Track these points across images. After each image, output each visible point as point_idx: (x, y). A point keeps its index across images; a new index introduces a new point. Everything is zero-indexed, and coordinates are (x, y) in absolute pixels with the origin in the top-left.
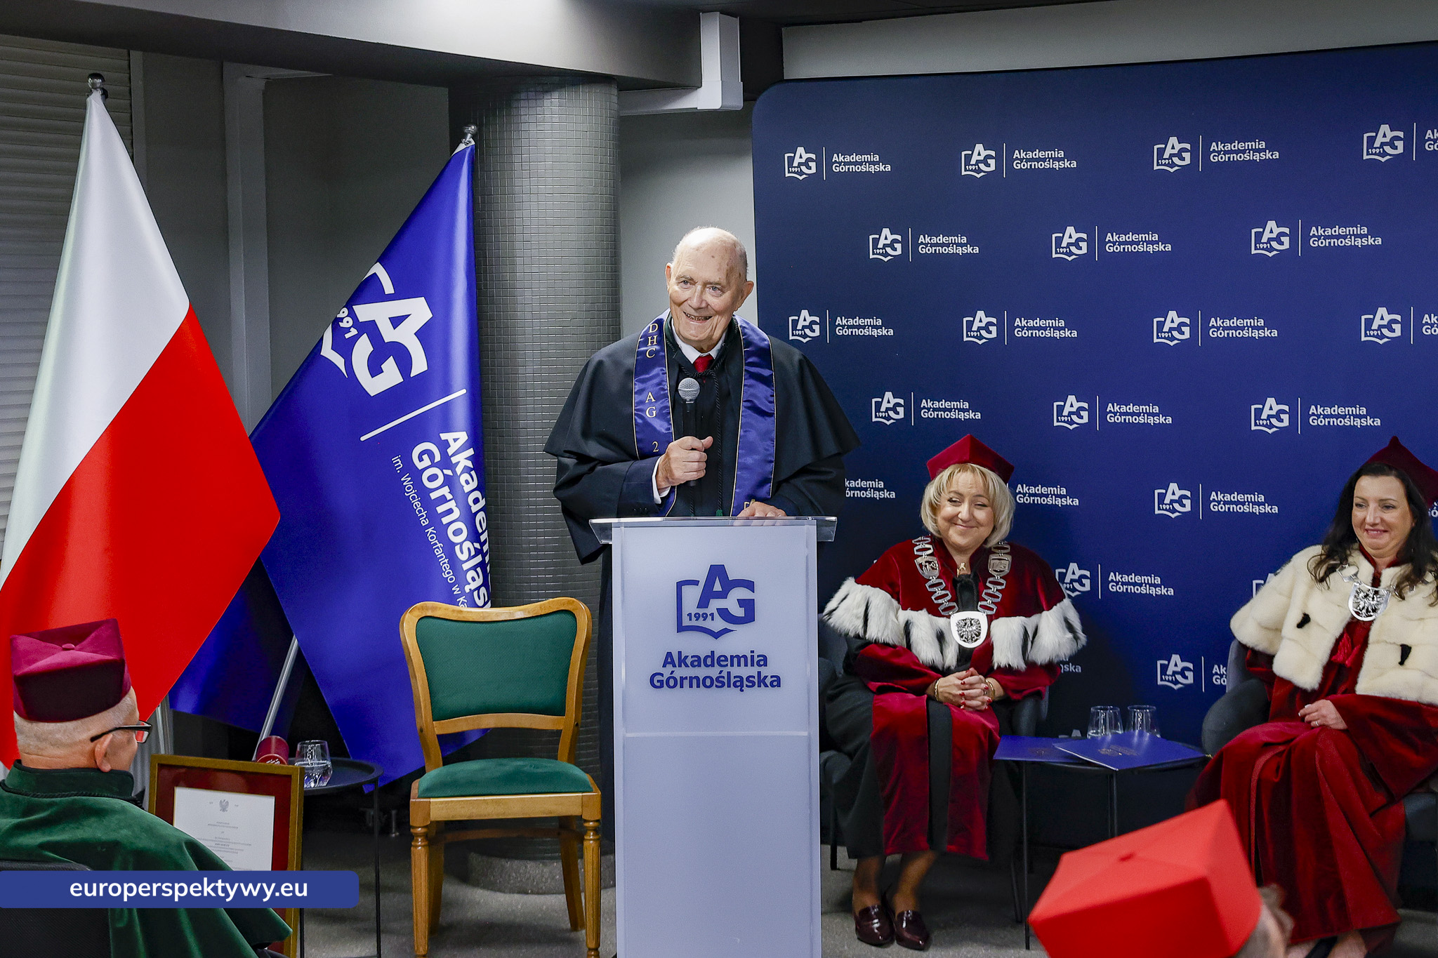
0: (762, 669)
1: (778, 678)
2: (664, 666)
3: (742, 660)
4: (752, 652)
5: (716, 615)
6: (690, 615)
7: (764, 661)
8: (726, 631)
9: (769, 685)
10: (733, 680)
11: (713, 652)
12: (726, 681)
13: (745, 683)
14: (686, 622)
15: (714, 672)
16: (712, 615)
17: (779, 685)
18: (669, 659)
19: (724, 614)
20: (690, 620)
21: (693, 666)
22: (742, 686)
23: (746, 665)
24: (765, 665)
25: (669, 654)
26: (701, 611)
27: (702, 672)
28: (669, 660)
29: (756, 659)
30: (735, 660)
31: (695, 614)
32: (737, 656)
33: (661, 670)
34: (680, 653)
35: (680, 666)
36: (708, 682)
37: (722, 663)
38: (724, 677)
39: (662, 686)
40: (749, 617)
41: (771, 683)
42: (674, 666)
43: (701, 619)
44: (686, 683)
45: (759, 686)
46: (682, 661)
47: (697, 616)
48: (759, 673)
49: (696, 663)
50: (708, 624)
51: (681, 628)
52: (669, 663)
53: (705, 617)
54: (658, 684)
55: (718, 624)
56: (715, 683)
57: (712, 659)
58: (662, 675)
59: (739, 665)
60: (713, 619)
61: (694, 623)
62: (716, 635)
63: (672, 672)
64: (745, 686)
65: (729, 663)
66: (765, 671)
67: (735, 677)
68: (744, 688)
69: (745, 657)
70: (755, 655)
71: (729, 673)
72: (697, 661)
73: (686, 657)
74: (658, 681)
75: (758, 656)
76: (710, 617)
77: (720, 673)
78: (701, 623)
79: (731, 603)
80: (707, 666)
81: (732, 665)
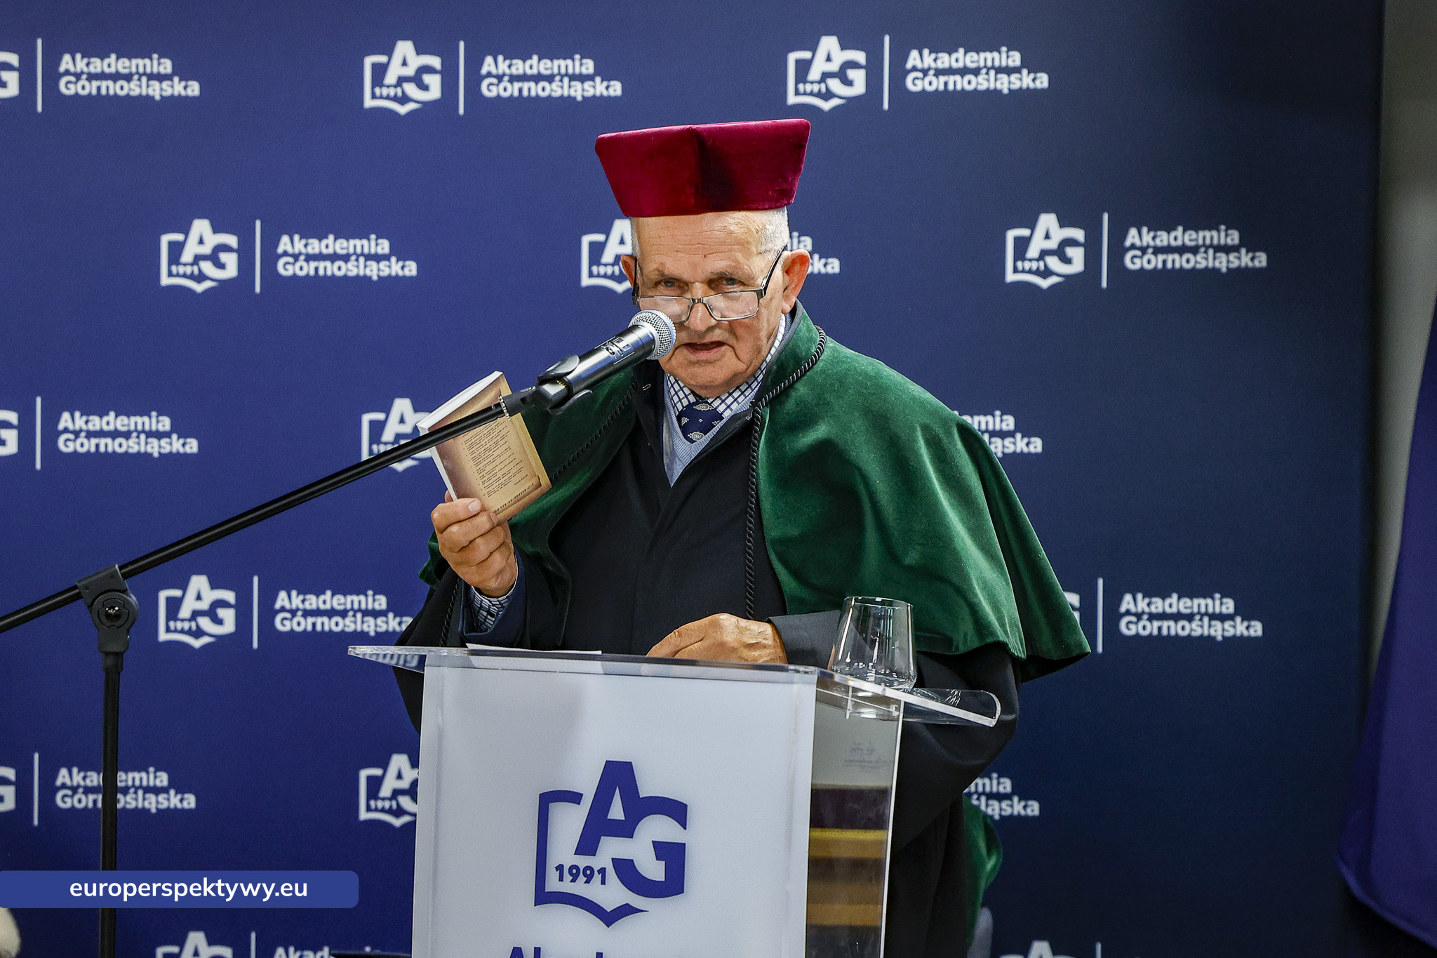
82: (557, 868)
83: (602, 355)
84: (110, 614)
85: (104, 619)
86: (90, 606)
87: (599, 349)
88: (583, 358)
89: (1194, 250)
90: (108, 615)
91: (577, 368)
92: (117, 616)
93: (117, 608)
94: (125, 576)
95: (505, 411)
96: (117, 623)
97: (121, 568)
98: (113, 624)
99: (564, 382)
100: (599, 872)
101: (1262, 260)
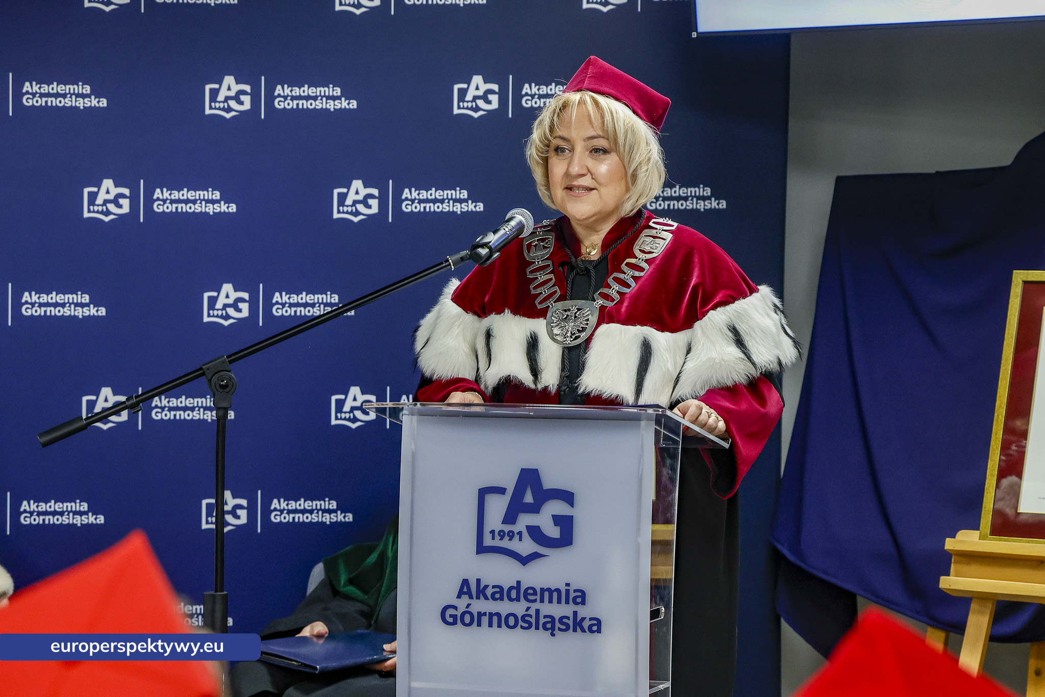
0: (578, 608)
1: (599, 622)
2: (459, 597)
3: (555, 595)
4: (568, 585)
5: (525, 534)
6: (493, 532)
7: (581, 597)
8: (535, 556)
9: (587, 630)
10: (542, 621)
11: (519, 583)
12: (533, 620)
13: (558, 625)
14: (488, 541)
15: (519, 608)
16: (520, 533)
17: (599, 631)
18: (464, 588)
19: (535, 533)
20: (493, 538)
21: (494, 599)
22: (553, 629)
23: (559, 602)
24: (583, 603)
25: (465, 582)
26: (507, 528)
27: (504, 607)
28: (465, 590)
29: (572, 595)
30: (546, 594)
31: (500, 532)
32: (549, 590)
33: (454, 601)
34: (478, 581)
35: (478, 598)
36: (512, 621)
37: (531, 597)
38: (531, 616)
39: (455, 623)
40: (566, 539)
41: (590, 627)
42: (471, 597)
43: (506, 538)
44: (485, 620)
45: (575, 630)
46: (481, 592)
47: (502, 534)
48: (575, 613)
49: (497, 596)
50: (514, 545)
51: (481, 549)
52: (465, 593)
53: (511, 535)
54: (451, 620)
55: (526, 546)
56: (521, 623)
57: (517, 592)
58: (455, 608)
59: (551, 601)
60: (520, 540)
61: (497, 543)
62: (525, 560)
63: (468, 605)
64: (557, 629)
65: (538, 597)
66: (584, 612)
67: (545, 617)
68: (556, 632)
69: (558, 591)
70: (572, 589)
71: (538, 611)
72: (500, 593)
73: (486, 587)
74: (451, 616)
75: (575, 591)
76: (517, 537)
77: (527, 610)
78: (505, 543)
79: (544, 519)
80: (511, 599)
81: (542, 601)
82: (490, 532)
83: (501, 232)
84: (222, 385)
85: (218, 388)
86: (210, 380)
87: (499, 229)
88: (495, 232)
89: (686, 199)
90: (221, 386)
91: (492, 238)
92: (226, 386)
93: (225, 381)
94: (230, 362)
95: (452, 264)
96: (227, 390)
97: (227, 357)
98: (224, 390)
99: (488, 248)
100: (518, 533)
101: (723, 204)
